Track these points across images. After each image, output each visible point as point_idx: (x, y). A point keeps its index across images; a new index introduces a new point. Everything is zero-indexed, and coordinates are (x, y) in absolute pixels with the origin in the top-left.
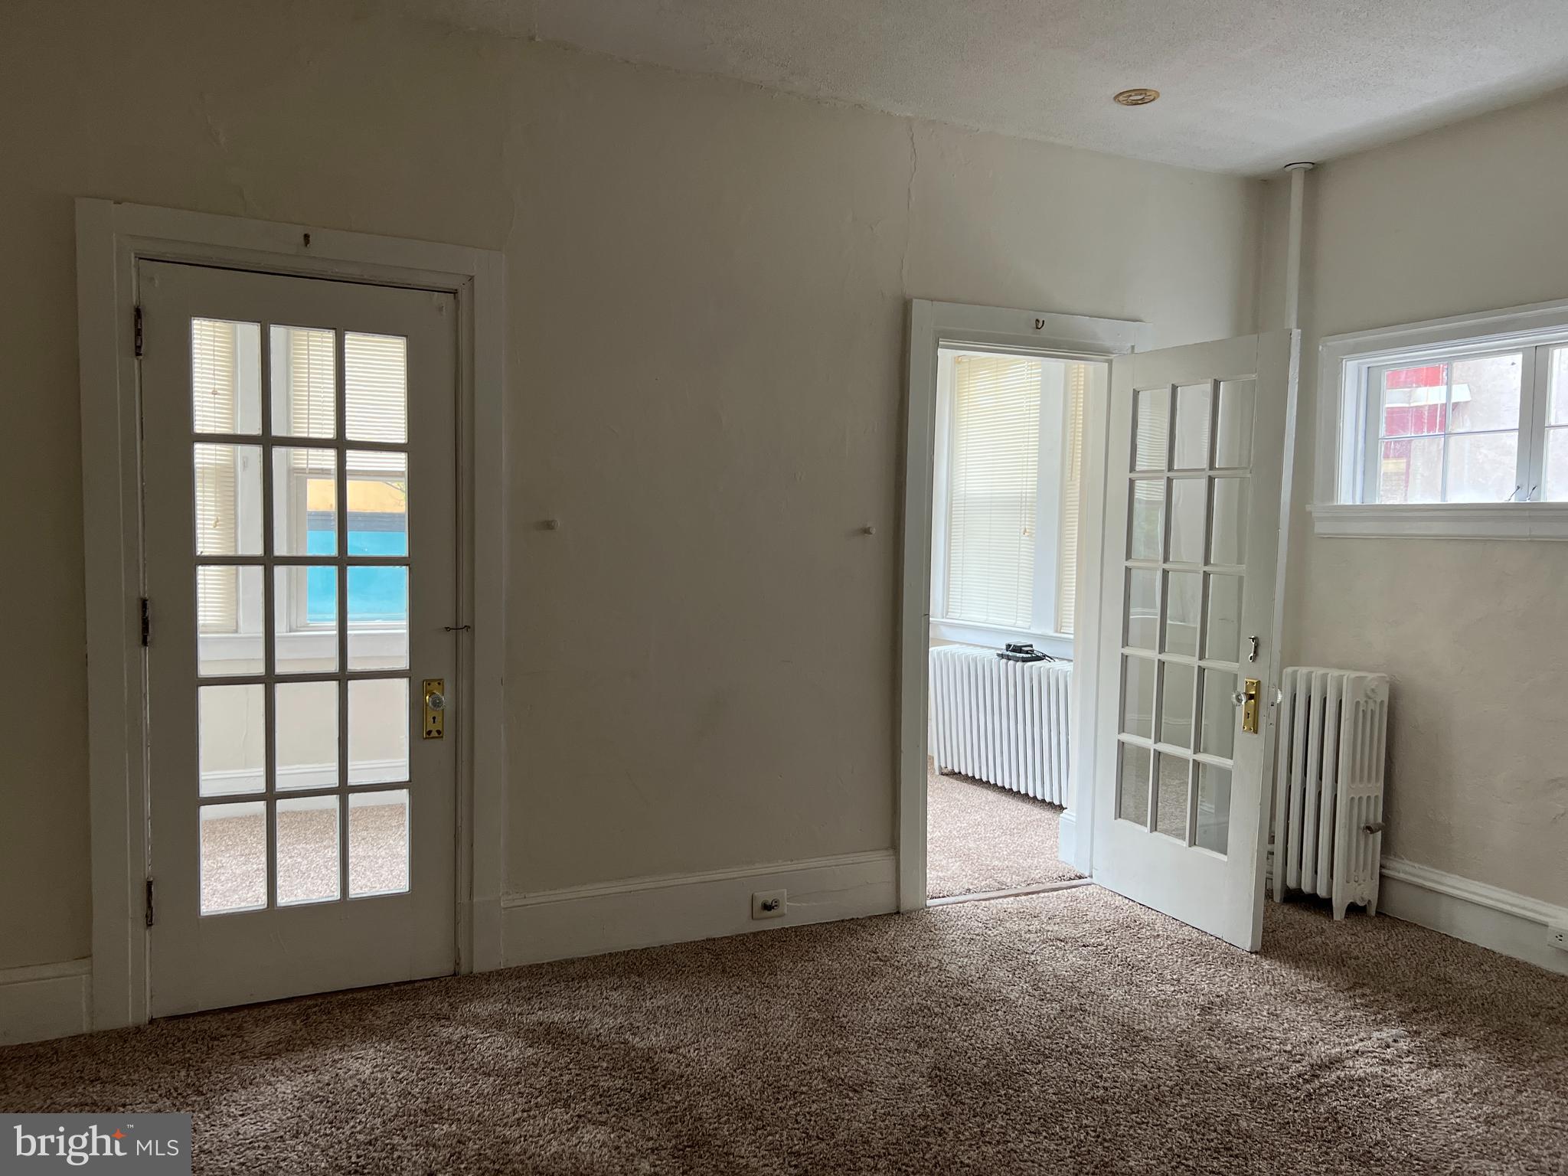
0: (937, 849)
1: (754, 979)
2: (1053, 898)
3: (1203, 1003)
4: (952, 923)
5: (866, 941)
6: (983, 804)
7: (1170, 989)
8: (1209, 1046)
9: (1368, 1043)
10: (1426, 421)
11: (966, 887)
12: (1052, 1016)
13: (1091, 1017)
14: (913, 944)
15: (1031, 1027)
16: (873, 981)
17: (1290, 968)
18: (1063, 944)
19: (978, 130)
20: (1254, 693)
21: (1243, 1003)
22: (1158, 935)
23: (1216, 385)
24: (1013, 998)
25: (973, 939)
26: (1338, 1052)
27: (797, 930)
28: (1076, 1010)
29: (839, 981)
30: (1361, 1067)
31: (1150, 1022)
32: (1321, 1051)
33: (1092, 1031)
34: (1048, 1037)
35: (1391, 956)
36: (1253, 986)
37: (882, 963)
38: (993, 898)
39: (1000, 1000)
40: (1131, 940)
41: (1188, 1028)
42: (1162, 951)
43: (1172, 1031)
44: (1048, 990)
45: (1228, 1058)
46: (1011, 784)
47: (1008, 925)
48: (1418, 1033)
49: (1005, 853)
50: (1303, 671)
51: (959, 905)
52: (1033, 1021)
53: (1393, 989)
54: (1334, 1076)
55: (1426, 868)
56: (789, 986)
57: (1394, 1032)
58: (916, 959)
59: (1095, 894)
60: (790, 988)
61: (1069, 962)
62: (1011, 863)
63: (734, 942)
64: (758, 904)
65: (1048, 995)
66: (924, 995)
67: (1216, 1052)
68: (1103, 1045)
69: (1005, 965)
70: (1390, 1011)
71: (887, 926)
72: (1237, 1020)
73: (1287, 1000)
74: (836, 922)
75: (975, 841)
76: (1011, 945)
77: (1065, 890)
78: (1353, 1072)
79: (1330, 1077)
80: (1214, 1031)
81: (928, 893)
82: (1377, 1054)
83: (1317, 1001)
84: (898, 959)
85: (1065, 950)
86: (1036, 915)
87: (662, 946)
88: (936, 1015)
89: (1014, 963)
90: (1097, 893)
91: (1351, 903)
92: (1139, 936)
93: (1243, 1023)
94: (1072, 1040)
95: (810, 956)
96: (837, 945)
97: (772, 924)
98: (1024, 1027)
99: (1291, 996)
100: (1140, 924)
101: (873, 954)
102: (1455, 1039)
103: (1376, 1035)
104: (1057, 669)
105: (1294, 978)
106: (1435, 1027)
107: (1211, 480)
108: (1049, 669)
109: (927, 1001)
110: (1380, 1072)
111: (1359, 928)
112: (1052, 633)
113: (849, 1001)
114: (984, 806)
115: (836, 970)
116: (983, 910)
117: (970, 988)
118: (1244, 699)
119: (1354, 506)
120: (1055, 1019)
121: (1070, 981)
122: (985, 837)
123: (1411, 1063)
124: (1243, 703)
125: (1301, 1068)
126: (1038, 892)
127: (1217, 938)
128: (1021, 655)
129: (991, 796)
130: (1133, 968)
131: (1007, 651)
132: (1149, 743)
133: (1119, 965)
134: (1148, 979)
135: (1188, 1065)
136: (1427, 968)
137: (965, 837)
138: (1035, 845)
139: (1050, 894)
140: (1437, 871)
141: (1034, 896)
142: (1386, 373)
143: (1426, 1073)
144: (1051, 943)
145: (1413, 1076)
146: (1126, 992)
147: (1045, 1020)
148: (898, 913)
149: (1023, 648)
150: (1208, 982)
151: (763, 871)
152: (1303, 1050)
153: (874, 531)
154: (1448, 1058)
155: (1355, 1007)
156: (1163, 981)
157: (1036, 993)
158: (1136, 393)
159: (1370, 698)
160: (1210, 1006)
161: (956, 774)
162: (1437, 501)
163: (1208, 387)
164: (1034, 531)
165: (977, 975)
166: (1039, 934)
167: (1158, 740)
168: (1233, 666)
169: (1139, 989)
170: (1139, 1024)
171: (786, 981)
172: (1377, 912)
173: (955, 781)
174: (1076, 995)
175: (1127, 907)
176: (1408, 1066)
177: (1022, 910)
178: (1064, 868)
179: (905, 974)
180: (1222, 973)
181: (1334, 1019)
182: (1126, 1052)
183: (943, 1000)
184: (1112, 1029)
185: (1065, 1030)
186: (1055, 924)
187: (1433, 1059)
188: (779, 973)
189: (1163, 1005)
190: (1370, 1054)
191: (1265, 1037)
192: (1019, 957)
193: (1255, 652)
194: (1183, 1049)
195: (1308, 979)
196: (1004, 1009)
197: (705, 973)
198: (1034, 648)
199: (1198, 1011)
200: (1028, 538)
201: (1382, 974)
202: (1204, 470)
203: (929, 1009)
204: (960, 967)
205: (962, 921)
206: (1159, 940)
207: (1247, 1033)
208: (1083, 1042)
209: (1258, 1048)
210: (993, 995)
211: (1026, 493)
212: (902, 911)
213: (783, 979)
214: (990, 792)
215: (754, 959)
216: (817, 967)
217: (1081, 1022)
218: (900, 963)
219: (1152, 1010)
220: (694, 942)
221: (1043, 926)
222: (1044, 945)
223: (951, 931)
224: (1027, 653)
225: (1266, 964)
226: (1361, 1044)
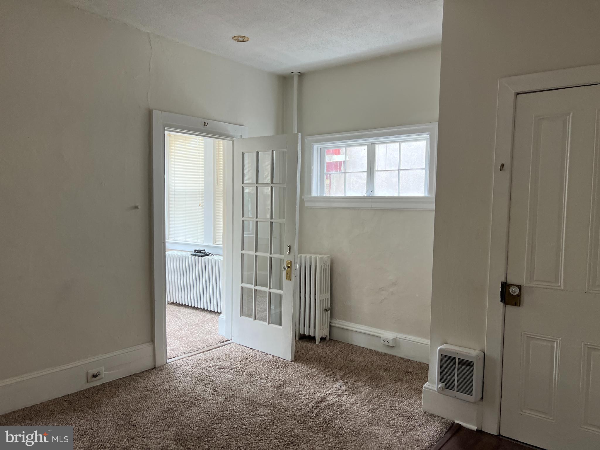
0: (169, 337)
1: (90, 411)
2: (218, 351)
3: (277, 385)
4: (178, 368)
5: (142, 383)
6: (186, 315)
7: (264, 381)
8: (281, 402)
9: (332, 390)
10: (339, 168)
11: (183, 352)
12: (222, 402)
13: (237, 399)
14: (162, 381)
15: (214, 408)
16: (146, 401)
17: (305, 365)
18: (223, 370)
19: (178, 43)
20: (289, 266)
21: (291, 382)
22: (258, 360)
23: (273, 152)
24: (206, 397)
25: (187, 374)
26: (324, 395)
27: (109, 383)
28: (231, 397)
29: (131, 404)
30: (332, 399)
31: (259, 397)
32: (318, 396)
33: (238, 405)
34: (221, 412)
35: (335, 355)
36: (293, 375)
37: (150, 392)
38: (194, 355)
39: (201, 399)
40: (249, 363)
41: (273, 396)
42: (260, 366)
43: (267, 399)
44: (220, 391)
45: (288, 405)
46: (198, 305)
47: (201, 365)
48: (347, 382)
49: (197, 334)
50: (303, 256)
51: (181, 360)
52: (215, 405)
53: (338, 367)
54: (323, 405)
55: (343, 321)
56: (107, 411)
57: (340, 383)
58: (164, 387)
59: (233, 347)
60: (108, 412)
61: (227, 377)
62: (200, 339)
63: (79, 395)
64: (90, 375)
65: (220, 393)
66: (169, 403)
67: (284, 404)
68: (243, 410)
69: (202, 383)
70: (338, 376)
71: (151, 374)
72: (289, 389)
73: (305, 378)
74: (128, 376)
75: (185, 331)
76: (203, 374)
77: (222, 347)
78: (329, 402)
79: (322, 405)
80: (282, 396)
81: (167, 357)
82: (336, 393)
83: (314, 376)
84: (157, 389)
85: (224, 372)
86: (212, 359)
87: (42, 403)
88: (175, 411)
89: (205, 382)
90: (234, 346)
91: (322, 337)
92: (251, 361)
93: (292, 390)
94: (231, 411)
95: (116, 395)
96: (129, 387)
97: (97, 383)
98: (212, 409)
99: (306, 376)
100: (251, 356)
101: (145, 389)
102: (358, 383)
103: (335, 386)
104: (215, 259)
105: (306, 369)
106: (352, 379)
107: (272, 188)
108: (212, 259)
109: (171, 405)
110: (338, 400)
111: (324, 346)
112: (212, 245)
113: (136, 412)
114: (187, 316)
115: (129, 399)
116: (190, 361)
117: (188, 396)
118: (286, 268)
119: (317, 197)
120: (224, 403)
121: (227, 385)
122: (189, 329)
123: (347, 394)
124: (286, 270)
125: (313, 404)
126: (212, 349)
127: (279, 358)
128: (201, 254)
129: (190, 311)
130: (250, 375)
131: (195, 252)
132: (252, 287)
133: (245, 375)
134: (257, 379)
135: (274, 412)
136: (347, 357)
137: (180, 330)
138: (209, 329)
139: (216, 349)
140: (347, 322)
141: (210, 351)
142: (326, 150)
143: (352, 397)
144: (219, 370)
145: (348, 399)
146: (249, 386)
147: (220, 404)
148: (155, 368)
149: (201, 251)
150: (278, 376)
151: (92, 360)
152: (313, 397)
153: (140, 207)
154: (357, 390)
155: (327, 376)
156: (262, 379)
157: (215, 393)
158: (243, 154)
159: (325, 264)
160: (280, 386)
161: (174, 303)
162: (343, 196)
163: (270, 153)
164: (203, 205)
165: (191, 390)
166: (214, 367)
167: (256, 285)
168: (281, 256)
169: (254, 384)
170: (255, 398)
171: (106, 409)
172: (329, 339)
173: (174, 306)
174: (230, 391)
175: (246, 350)
176: (346, 396)
177: (206, 358)
178: (221, 338)
179: (160, 395)
180: (282, 371)
181: (321, 382)
182: (252, 411)
183: (178, 404)
184: (245, 402)
185: (228, 407)
186: (219, 362)
187: (353, 392)
188: (102, 406)
189: (263, 388)
190: (334, 394)
191: (299, 394)
192: (207, 379)
193: (289, 251)
194: (272, 405)
195: (311, 369)
196: (203, 403)
197: (65, 412)
198: (206, 251)
199: (276, 388)
200: (201, 208)
201: (333, 362)
202: (269, 184)
203: (172, 409)
204: (183, 388)
205: (183, 367)
206: (259, 362)
207: (293, 394)
208: (235, 411)
209: (298, 399)
210: (198, 397)
211: (200, 190)
212: (157, 366)
213: (104, 408)
214: (189, 309)
215: (89, 401)
216: (120, 400)
217: (234, 402)
218: (158, 390)
219: (259, 392)
220: (58, 398)
221: (215, 363)
222: (216, 372)
223: (178, 372)
224: (203, 253)
225: (296, 365)
226: (330, 390)
